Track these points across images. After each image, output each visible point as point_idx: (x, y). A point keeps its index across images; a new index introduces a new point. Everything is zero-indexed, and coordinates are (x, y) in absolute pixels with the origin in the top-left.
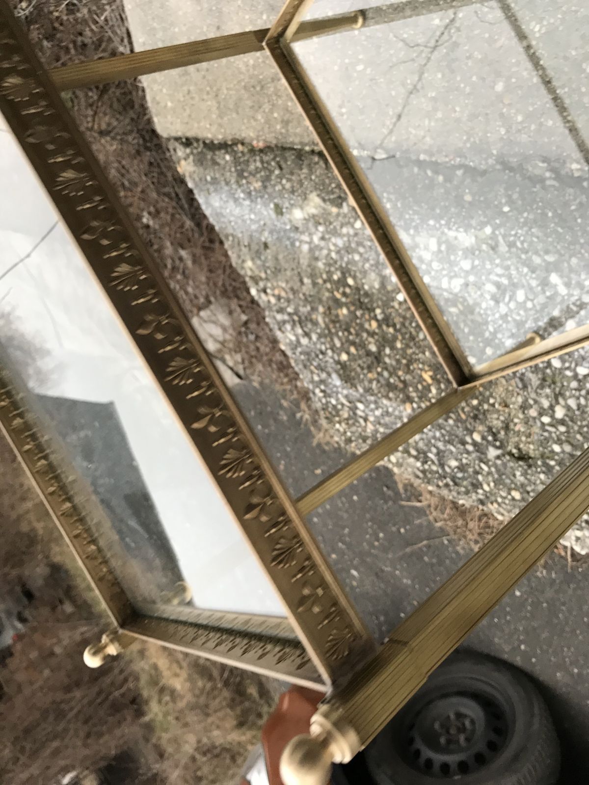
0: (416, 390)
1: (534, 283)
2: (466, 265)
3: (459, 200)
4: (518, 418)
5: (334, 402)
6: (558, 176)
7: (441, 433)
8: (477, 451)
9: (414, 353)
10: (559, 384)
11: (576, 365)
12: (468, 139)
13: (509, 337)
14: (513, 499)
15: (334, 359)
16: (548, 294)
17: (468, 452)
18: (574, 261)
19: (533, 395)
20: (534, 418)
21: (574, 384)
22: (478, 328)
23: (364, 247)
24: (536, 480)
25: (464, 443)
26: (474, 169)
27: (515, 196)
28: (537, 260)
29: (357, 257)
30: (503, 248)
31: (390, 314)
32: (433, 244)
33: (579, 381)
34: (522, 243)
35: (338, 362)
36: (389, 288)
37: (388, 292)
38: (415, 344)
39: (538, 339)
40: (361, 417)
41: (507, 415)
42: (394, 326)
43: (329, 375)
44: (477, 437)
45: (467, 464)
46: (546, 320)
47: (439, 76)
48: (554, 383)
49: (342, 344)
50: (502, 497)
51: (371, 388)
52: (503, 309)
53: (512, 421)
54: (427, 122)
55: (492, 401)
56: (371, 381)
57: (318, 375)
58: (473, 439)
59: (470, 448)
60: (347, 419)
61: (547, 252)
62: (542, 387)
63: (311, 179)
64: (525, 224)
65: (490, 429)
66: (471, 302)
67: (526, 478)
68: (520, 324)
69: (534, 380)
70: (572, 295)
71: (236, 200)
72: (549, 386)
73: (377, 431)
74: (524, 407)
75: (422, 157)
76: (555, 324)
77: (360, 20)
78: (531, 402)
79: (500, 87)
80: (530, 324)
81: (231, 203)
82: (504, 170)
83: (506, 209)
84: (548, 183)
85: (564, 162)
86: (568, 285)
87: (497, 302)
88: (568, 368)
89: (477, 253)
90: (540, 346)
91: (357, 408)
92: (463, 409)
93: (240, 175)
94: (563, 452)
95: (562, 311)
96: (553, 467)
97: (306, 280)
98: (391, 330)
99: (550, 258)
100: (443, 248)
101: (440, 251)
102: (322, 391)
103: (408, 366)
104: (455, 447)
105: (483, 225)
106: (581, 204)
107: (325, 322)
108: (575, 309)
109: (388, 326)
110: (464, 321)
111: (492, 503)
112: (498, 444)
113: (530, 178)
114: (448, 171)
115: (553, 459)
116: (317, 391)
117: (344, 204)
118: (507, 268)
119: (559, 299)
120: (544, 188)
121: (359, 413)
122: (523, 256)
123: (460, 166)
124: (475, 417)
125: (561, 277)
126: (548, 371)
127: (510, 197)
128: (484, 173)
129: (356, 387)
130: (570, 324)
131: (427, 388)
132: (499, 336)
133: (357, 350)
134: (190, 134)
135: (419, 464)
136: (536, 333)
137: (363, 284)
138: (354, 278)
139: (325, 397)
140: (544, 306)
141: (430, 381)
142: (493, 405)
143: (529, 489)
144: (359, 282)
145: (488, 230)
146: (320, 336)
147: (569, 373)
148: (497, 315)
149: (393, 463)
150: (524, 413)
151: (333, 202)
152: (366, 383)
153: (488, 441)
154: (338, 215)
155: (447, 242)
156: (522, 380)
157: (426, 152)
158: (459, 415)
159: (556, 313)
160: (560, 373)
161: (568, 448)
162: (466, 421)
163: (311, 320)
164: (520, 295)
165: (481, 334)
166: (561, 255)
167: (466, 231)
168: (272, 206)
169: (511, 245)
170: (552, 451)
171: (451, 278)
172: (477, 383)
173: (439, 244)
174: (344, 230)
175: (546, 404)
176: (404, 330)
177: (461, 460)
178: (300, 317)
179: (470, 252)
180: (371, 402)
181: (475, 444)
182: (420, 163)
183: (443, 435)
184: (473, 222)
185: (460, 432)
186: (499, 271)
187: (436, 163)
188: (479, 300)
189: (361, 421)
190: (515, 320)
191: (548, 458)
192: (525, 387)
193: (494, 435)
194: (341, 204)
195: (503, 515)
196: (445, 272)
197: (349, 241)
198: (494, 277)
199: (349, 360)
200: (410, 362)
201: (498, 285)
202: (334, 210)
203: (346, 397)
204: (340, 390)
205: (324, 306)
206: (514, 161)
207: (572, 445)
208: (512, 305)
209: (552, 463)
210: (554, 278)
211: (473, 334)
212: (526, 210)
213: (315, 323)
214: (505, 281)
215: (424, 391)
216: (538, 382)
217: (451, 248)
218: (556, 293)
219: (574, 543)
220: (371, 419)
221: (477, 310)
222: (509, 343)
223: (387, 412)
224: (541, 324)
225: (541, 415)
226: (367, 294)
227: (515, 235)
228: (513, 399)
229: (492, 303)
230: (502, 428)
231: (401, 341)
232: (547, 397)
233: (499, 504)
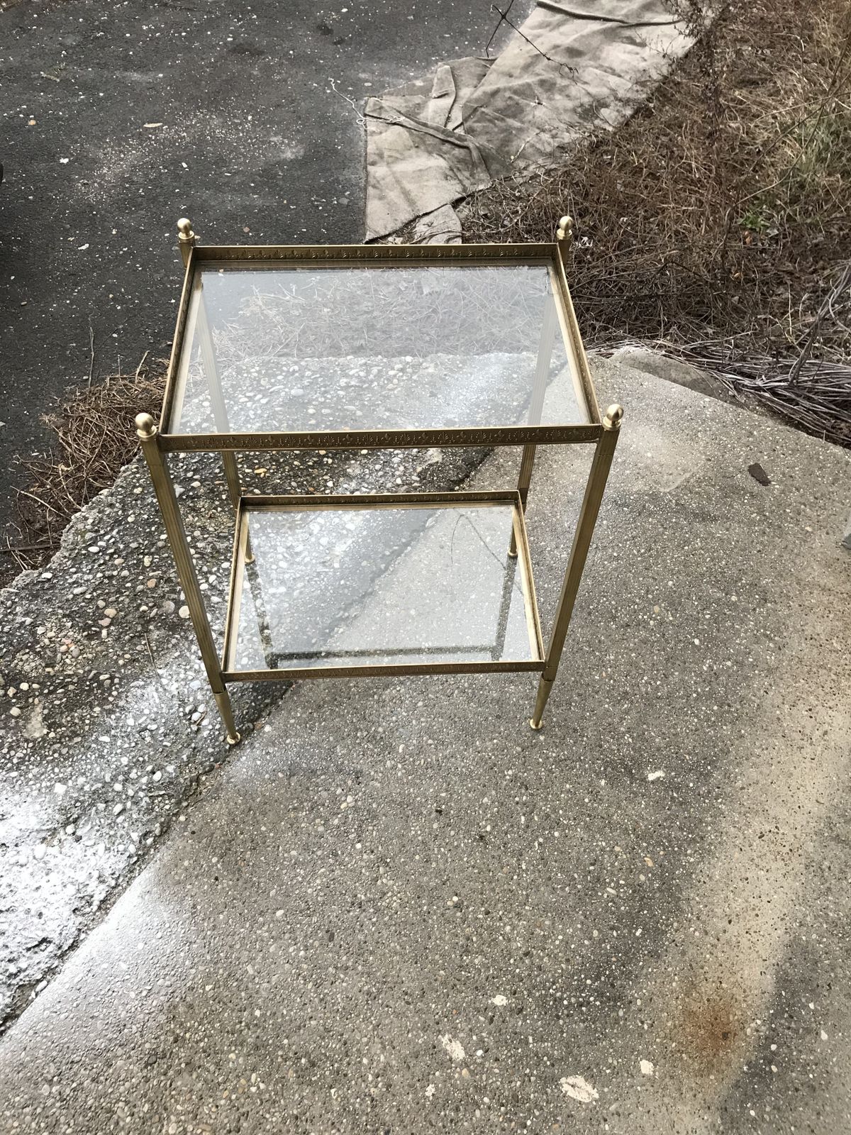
0: (255, 457)
1: (287, 576)
2: (324, 541)
3: (366, 557)
4: (197, 521)
5: (280, 377)
6: (341, 619)
7: (211, 458)
8: (184, 479)
9: (284, 471)
10: (210, 560)
11: (218, 576)
12: (398, 581)
13: (259, 544)
14: (135, 487)
15: (314, 400)
16: (275, 581)
17: (186, 471)
18: (286, 605)
19: (210, 539)
20: (192, 532)
21: (205, 569)
22: (277, 527)
23: (381, 476)
24: (144, 510)
25: (195, 471)
26: (379, 576)
27: (346, 591)
28: (300, 585)
29: (378, 467)
30: (320, 568)
31: (323, 470)
32: (351, 526)
33: (206, 573)
34: (316, 581)
35: (309, 402)
36: (341, 479)
37: (339, 477)
38: (290, 475)
39: (248, 561)
40: (255, 396)
41: (203, 514)
42: (312, 467)
43: (304, 388)
44: (196, 484)
45: (177, 465)
46: (259, 572)
47: (445, 583)
48: (212, 557)
49: (322, 415)
50: (140, 479)
51: (274, 419)
52: (280, 549)
53: (197, 516)
54: (426, 562)
55: (219, 509)
56: (280, 422)
57: (309, 377)
58: (196, 480)
59: (190, 474)
60: (259, 381)
61: (301, 593)
62: (214, 548)
63: (451, 464)
64: (326, 588)
65: (199, 497)
66: (297, 531)
67: (148, 504)
68: (264, 554)
69: (221, 546)
70: (265, 595)
71: (482, 390)
72: (211, 553)
73: (236, 403)
74: (204, 529)
75: (409, 548)
76: (253, 576)
77: (511, 554)
78: (205, 536)
79: (413, 612)
80: (260, 561)
81: (484, 384)
82: (366, 592)
83: (342, 582)
84: (342, 612)
85: (347, 626)
86: (274, 595)
87: (288, 548)
88: (218, 570)
89: (327, 551)
90: (243, 559)
91: (264, 396)
92: (224, 486)
93: (496, 406)
94: (159, 540)
95: (259, 584)
96: (150, 527)
97: (387, 414)
98: (311, 463)
99: (296, 593)
100: (345, 532)
101: (344, 528)
102: (294, 372)
103: (277, 461)
104: (195, 462)
105: (342, 563)
106: (318, 624)
107: (347, 410)
108: (256, 592)
109: (315, 462)
110: (287, 520)
111: (137, 468)
112: (184, 497)
113: (352, 604)
114: (389, 560)
115: (156, 530)
116: (296, 368)
117: (418, 479)
118: (306, 565)
119: (267, 586)
120: (340, 609)
121: (259, 396)
122: (307, 578)
123: (387, 569)
124: (212, 491)
125: (281, 594)
126: (223, 557)
127: (348, 588)
128: (373, 580)
129: (282, 406)
130: (247, 585)
131: (252, 466)
132: (264, 538)
133: (311, 425)
134: (556, 380)
135: (193, 424)
136: (253, 562)
137: (356, 461)
138: (365, 456)
139: (288, 371)
140: (268, 575)
141: (256, 472)
142: (215, 508)
143: (139, 502)
144: (360, 458)
145: (337, 565)
146: (339, 398)
147: (215, 569)
148: (279, 544)
149: (203, 401)
150: (200, 527)
151: (425, 471)
152: (281, 417)
153: (190, 491)
154: (415, 470)
155: (346, 536)
156: (225, 537)
157: (410, 552)
158: (219, 480)
159: (259, 580)
160: (217, 564)
161: (160, 544)
162: (213, 484)
163: (356, 399)
164: (283, 564)
165: (272, 527)
166: (295, 600)
167: (345, 551)
168: (456, 420)
169: (319, 574)
170: (162, 533)
171: (322, 526)
172: (238, 510)
173: (348, 530)
174: (402, 468)
175: (200, 545)
176: (305, 473)
177: (183, 462)
178: (364, 390)
179: (330, 547)
180: (263, 412)
181: (192, 480)
182: (406, 545)
183: (209, 459)
184: (347, 559)
185: (206, 473)
186: (307, 559)
187: (399, 555)
188: (296, 537)
189: (251, 394)
190: (269, 553)
191: (158, 527)
192: (219, 537)
193: (192, 498)
194: (419, 477)
195: (124, 472)
196: (328, 524)
197: (393, 468)
198: (306, 553)
199: (307, 413)
200: (279, 464)
201: (298, 554)
202: (419, 469)
203: (278, 392)
204: (287, 390)
205: (359, 417)
206: (367, 600)
207: (161, 548)
208: (280, 557)
209: (153, 529)
210: (283, 589)
211: (274, 521)
212: (334, 593)
213: (351, 402)
214: (297, 560)
215: (250, 463)
216: (218, 547)
217: (341, 537)
218: (273, 586)
219: (83, 514)
220: (249, 404)
221: (290, 533)
222: (255, 542)
223: (248, 422)
224: (258, 568)
225: (193, 538)
226: (348, 459)
227: (323, 580)
228: (213, 525)
229: (289, 545)
230: (195, 506)
231: (298, 466)
232: (205, 548)
233: (134, 473)
